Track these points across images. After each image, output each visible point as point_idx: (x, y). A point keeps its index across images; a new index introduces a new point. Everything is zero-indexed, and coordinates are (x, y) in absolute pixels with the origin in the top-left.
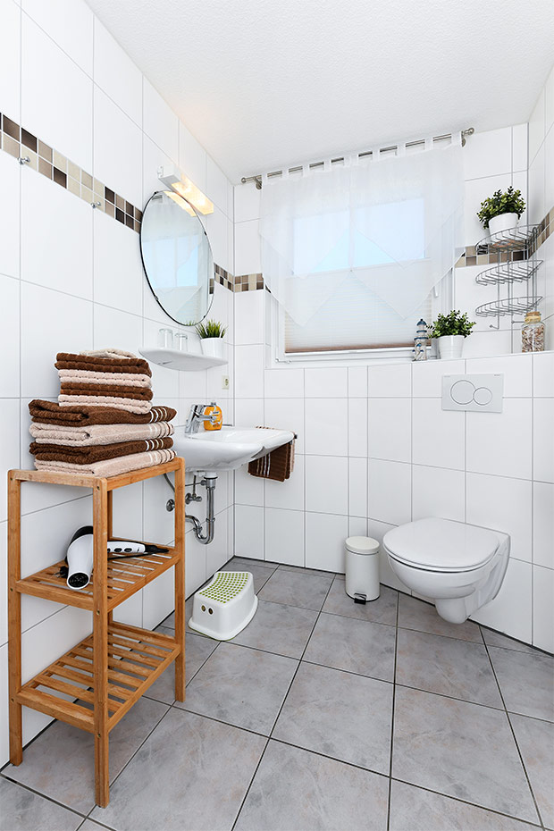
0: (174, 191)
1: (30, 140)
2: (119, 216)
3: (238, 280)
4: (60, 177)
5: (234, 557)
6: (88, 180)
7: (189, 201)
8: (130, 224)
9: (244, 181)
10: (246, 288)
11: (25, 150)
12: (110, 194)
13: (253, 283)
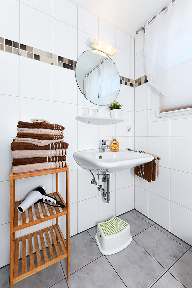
0: (95, 49)
1: (24, 47)
2: (65, 66)
3: (136, 81)
4: (37, 57)
5: (134, 209)
6: (50, 55)
7: (105, 52)
8: (71, 67)
9: (137, 33)
10: (140, 84)
11: (21, 51)
12: (60, 58)
13: (143, 81)
